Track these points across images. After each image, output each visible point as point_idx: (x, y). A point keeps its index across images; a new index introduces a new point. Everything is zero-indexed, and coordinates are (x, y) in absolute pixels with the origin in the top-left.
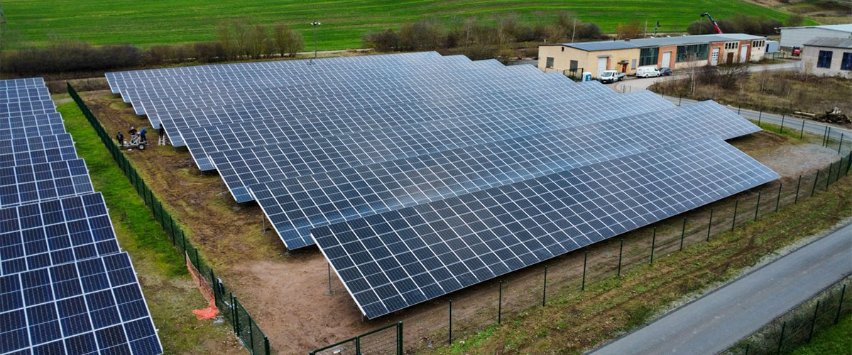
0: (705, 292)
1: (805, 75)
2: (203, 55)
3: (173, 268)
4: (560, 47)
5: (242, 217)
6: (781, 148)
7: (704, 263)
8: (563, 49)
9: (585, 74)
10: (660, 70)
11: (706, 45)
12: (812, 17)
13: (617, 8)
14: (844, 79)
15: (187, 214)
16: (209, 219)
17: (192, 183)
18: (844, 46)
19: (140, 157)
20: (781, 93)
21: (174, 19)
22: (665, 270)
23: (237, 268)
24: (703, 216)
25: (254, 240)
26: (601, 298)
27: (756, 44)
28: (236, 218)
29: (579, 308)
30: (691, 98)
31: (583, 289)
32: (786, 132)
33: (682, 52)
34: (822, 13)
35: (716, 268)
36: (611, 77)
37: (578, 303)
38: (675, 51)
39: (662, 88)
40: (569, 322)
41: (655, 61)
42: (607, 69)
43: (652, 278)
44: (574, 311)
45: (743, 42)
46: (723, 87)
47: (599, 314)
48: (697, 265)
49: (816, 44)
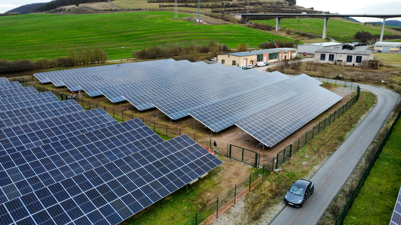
0: (352, 131)
1: (318, 63)
4: (228, 55)
5: (177, 125)
6: (332, 89)
7: (343, 124)
8: (229, 56)
9: (242, 66)
10: (265, 63)
11: (278, 53)
13: (227, 37)
14: (330, 64)
18: (330, 52)
20: (315, 70)
21: (23, 46)
24: (329, 111)
27: (293, 52)
28: (175, 126)
32: (329, 84)
33: (271, 56)
34: (302, 38)
35: (348, 125)
36: (251, 67)
38: (268, 55)
39: (273, 70)
40: (324, 142)
41: (262, 60)
42: (247, 63)
43: (334, 129)
45: (289, 51)
46: (293, 69)
47: (329, 139)
49: (319, 51)
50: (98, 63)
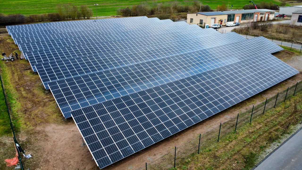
0: (282, 141)
1: (293, 25)
2: (51, 18)
3: (5, 129)
5: (48, 97)
6: (293, 57)
7: (276, 121)
8: (197, 15)
9: (206, 25)
10: (235, 23)
11: (253, 13)
12: (289, 3)
15: (22, 95)
16: (32, 98)
17: (30, 78)
19: (11, 65)
20: (285, 33)
21: (43, 4)
22: (258, 127)
23: (38, 128)
24: (269, 93)
25: (51, 110)
26: (228, 147)
27: (271, 13)
28: (45, 97)
29: (217, 154)
30: (249, 35)
31: (218, 141)
32: (293, 50)
33: (244, 16)
35: (283, 125)
36: (216, 27)
37: (217, 151)
38: (241, 15)
39: (237, 31)
40: (213, 165)
41: (233, 20)
42: (215, 23)
43: (252, 132)
44: (215, 157)
45: (267, 12)
46: (261, 31)
47: (228, 158)
48: (273, 123)
49: (298, 13)
50: (84, 19)
